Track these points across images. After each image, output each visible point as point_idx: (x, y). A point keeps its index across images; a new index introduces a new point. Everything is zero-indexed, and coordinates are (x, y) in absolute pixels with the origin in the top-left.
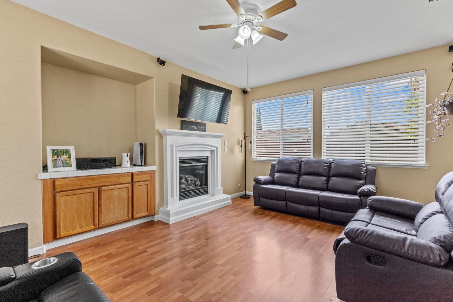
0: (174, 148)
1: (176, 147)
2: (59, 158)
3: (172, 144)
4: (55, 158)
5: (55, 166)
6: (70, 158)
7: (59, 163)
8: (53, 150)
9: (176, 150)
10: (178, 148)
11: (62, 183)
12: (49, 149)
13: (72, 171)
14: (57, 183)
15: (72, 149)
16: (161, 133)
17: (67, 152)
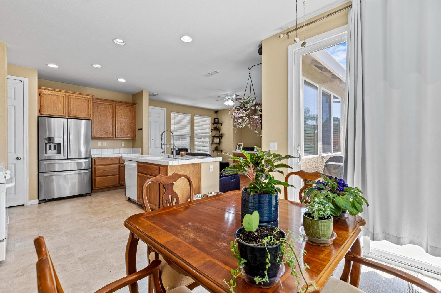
2: (239, 147)
5: (238, 149)
6: (241, 147)
12: (238, 144)
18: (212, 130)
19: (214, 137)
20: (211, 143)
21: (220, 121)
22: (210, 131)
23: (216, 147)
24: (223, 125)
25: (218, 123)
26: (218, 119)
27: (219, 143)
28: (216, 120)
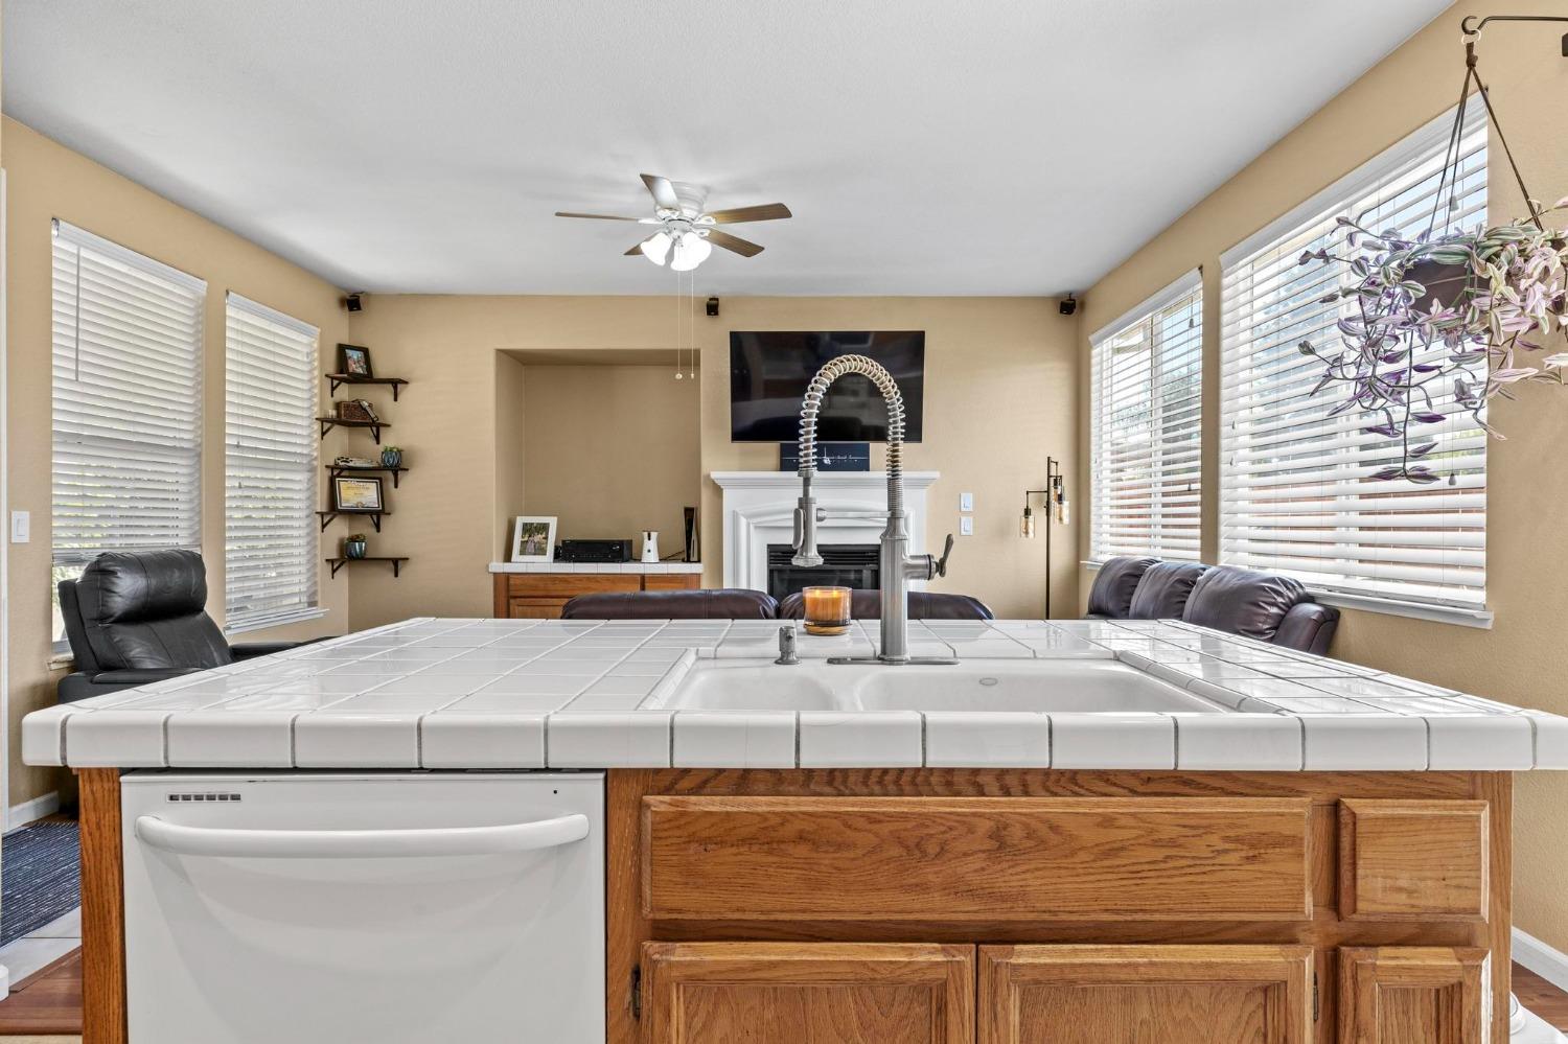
0: (743, 521)
1: (748, 517)
2: (531, 539)
3: (737, 510)
4: (526, 539)
5: (522, 552)
6: (546, 538)
7: (531, 547)
8: (525, 525)
9: (748, 525)
10: (755, 520)
11: (518, 582)
12: (520, 521)
13: (544, 564)
14: (512, 582)
15: (552, 522)
16: (717, 482)
17: (544, 528)
18: (326, 423)
19: (340, 471)
20: (322, 515)
21: (382, 369)
22: (317, 426)
23: (353, 539)
24: (406, 393)
25: (368, 378)
26: (366, 351)
27: (377, 516)
28: (354, 355)
